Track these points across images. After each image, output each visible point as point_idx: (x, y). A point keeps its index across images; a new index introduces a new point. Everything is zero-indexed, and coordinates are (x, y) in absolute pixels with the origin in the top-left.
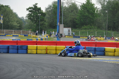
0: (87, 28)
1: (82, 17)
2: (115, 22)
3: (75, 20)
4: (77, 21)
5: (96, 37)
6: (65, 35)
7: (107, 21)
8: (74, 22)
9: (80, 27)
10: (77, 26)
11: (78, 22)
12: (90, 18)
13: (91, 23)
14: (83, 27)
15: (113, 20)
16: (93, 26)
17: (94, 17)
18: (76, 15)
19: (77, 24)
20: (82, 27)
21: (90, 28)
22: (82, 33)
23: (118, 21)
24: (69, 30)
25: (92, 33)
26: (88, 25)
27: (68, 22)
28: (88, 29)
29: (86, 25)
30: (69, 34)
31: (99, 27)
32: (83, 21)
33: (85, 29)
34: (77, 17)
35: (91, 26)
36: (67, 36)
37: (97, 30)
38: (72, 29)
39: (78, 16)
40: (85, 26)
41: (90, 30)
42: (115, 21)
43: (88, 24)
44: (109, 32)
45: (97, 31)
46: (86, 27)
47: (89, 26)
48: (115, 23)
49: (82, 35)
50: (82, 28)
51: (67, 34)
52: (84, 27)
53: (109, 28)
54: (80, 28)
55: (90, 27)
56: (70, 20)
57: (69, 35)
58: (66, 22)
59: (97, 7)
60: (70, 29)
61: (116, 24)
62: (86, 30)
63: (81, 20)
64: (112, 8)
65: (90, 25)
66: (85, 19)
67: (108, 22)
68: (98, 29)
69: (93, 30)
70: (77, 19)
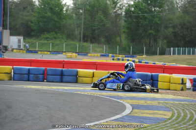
1: (41, 19)
2: (94, 28)
3: (29, 23)
4: (33, 25)
5: (65, 52)
6: (13, 48)
7: (82, 27)
8: (28, 27)
9: (38, 34)
10: (33, 33)
11: (35, 28)
12: (54, 21)
13: (57, 30)
15: (92, 26)
16: (59, 35)
17: (60, 19)
18: (32, 15)
19: (33, 30)
20: (42, 35)
21: (55, 38)
22: (42, 45)
23: (99, 27)
24: (19, 40)
25: (58, 45)
26: (52, 33)
27: (18, 26)
28: (52, 39)
29: (49, 32)
30: (19, 46)
31: (70, 36)
32: (43, 25)
33: (47, 38)
34: (33, 19)
35: (56, 33)
36: (17, 49)
38: (24, 39)
39: (34, 16)
40: (45, 33)
41: (55, 40)
42: (95, 26)
43: (52, 31)
44: (85, 44)
45: (66, 43)
46: (47, 35)
48: (94, 31)
49: (41, 48)
50: (42, 37)
51: (15, 46)
53: (85, 38)
54: (38, 38)
55: (55, 35)
56: (22, 23)
57: (19, 48)
58: (14, 26)
59: (66, 3)
60: (22, 38)
61: (96, 31)
62: (48, 41)
63: (40, 23)
64: (90, 6)
65: (54, 33)
66: (46, 23)
67: (84, 28)
68: (67, 39)
69: (60, 41)
70: (33, 22)
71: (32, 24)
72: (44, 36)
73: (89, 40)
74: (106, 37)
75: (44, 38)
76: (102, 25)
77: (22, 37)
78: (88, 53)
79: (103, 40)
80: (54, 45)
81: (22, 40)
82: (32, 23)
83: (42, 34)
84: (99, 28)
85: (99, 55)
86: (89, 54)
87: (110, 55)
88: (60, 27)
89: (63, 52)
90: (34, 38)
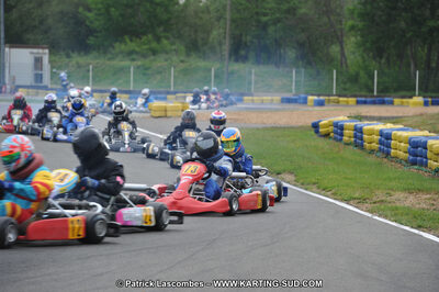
0: (137, 49)
2: (264, 19)
5: (175, 93)
7: (228, 16)
8: (79, 22)
9: (106, 43)
10: (91, 41)
11: (96, 24)
13: (162, 29)
14: (119, 47)
15: (257, 13)
16: (165, 42)
19: (91, 32)
20: (117, 45)
21: (154, 52)
22: (114, 74)
23: (278, 15)
25: (161, 73)
26: (144, 38)
27: (50, 21)
28: (144, 56)
30: (39, 78)
31: (196, 45)
32: (122, 15)
33: (130, 53)
35: (158, 39)
36: (28, 87)
37: (182, 61)
40: (127, 38)
41: (152, 57)
42: (265, 15)
43: (144, 34)
44: (238, 67)
45: (182, 66)
46: (132, 45)
47: (149, 42)
48: (264, 27)
50: (117, 50)
52: (126, 43)
53: (238, 51)
54: (105, 53)
55: (154, 45)
56: (62, 12)
57: (37, 85)
58: (41, 23)
60: (45, 54)
61: (271, 29)
62: (133, 60)
63: (112, 10)
65: (150, 36)
66: (130, 11)
67: (233, 21)
68: (188, 55)
69: (166, 60)
70: (93, 6)
71: (89, 14)
72: (123, 47)
73: (252, 54)
74: (301, 45)
75: (121, 52)
76: (288, 11)
77: (47, 51)
78: (243, 95)
79: (291, 54)
80: (149, 72)
81: (46, 59)
82: (90, 10)
83: (116, 41)
84: (279, 20)
85: (277, 98)
86: (246, 98)
87: (310, 98)
88: (169, 19)
89: (168, 93)
90: (95, 53)
